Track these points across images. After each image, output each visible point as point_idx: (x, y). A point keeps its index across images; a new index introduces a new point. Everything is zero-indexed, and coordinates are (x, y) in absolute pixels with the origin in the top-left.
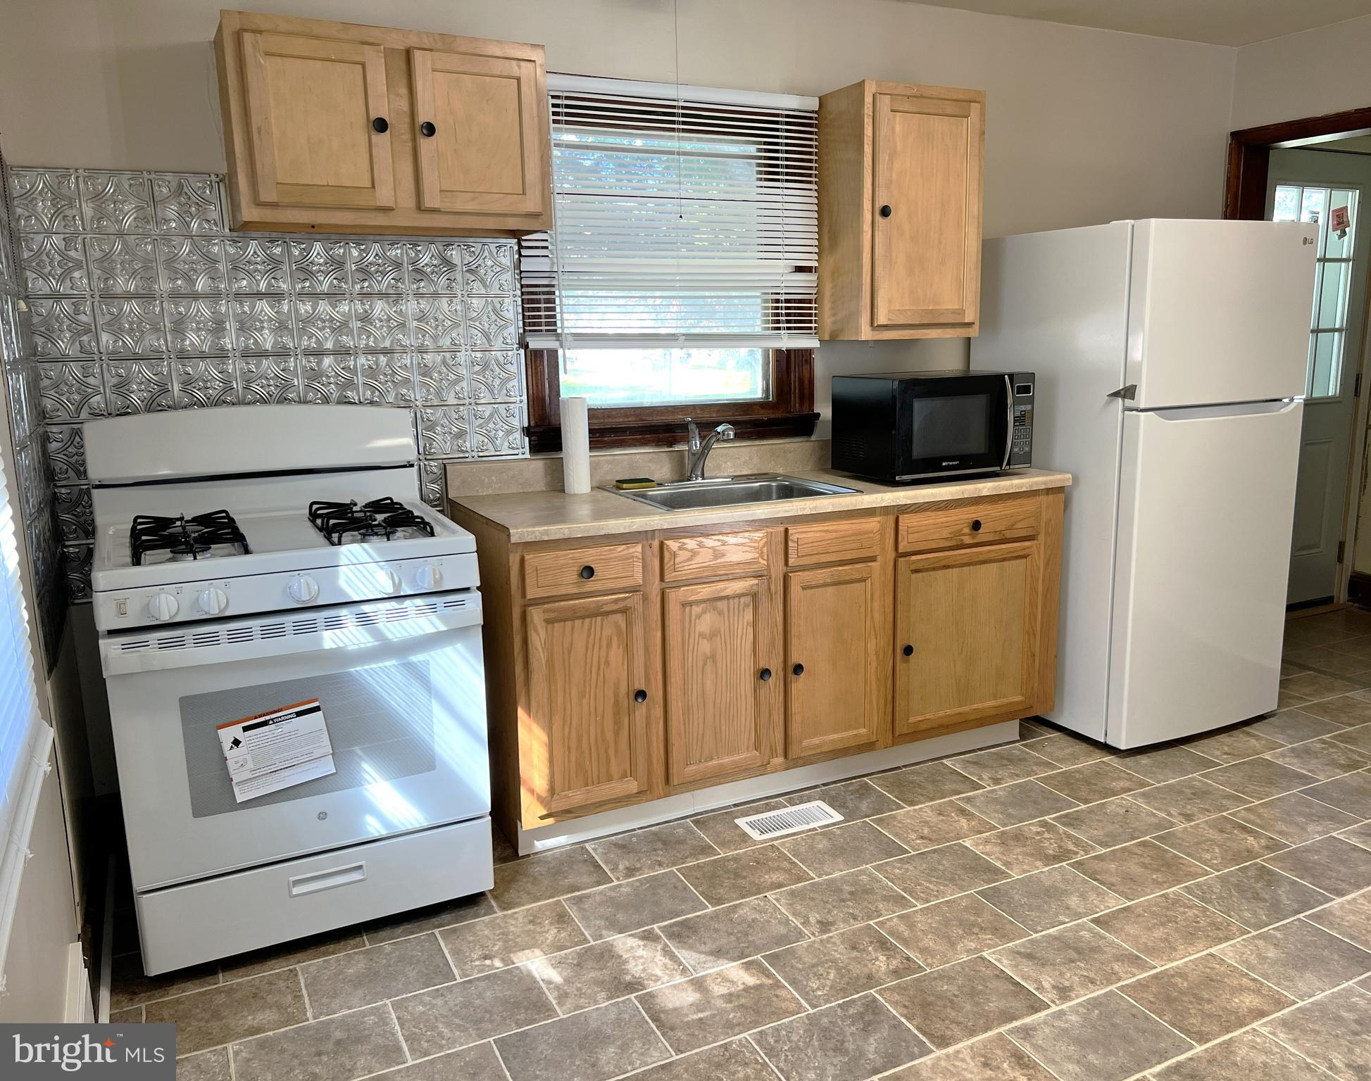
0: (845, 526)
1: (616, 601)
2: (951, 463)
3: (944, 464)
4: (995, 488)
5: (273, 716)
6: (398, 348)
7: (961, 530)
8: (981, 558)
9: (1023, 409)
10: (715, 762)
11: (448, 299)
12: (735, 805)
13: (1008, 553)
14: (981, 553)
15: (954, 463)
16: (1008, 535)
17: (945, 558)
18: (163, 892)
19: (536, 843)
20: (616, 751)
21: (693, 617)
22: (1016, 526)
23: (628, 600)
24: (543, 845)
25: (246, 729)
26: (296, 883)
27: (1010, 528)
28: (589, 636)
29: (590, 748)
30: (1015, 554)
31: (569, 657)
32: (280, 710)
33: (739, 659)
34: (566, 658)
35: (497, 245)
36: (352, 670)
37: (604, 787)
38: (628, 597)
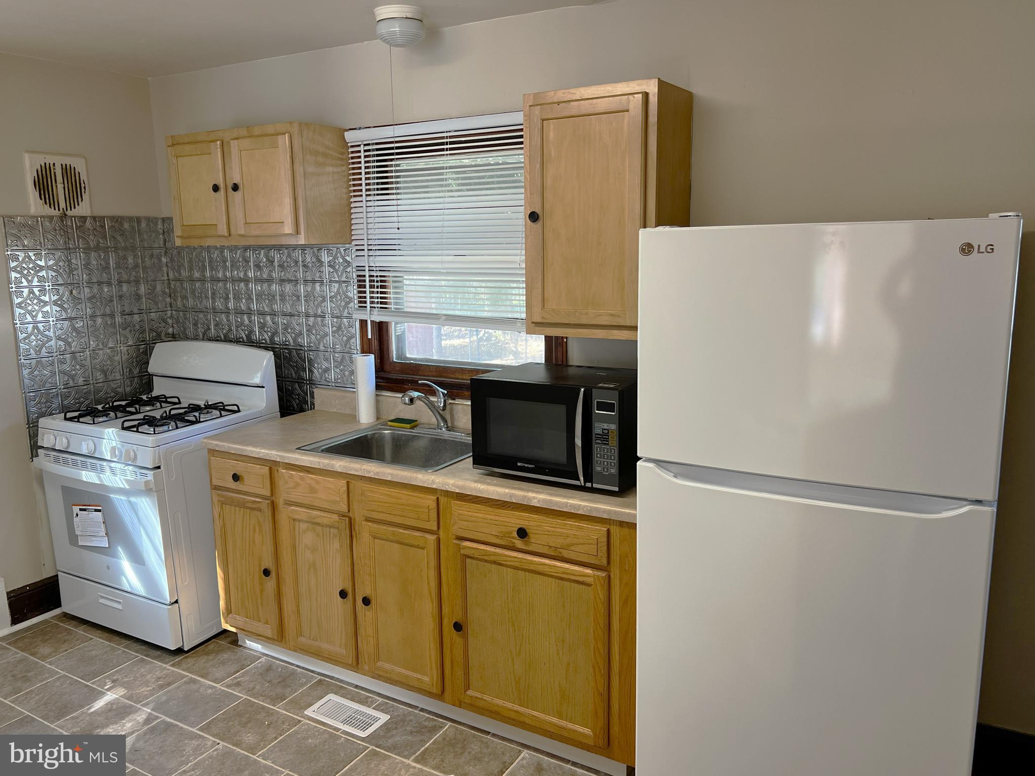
0: (404, 496)
1: (254, 502)
2: (526, 465)
3: (519, 464)
4: (544, 501)
5: (88, 507)
6: (297, 313)
7: (511, 533)
8: (532, 567)
9: (606, 427)
10: (317, 643)
11: (320, 284)
12: (357, 686)
13: (563, 573)
14: (532, 562)
15: (529, 466)
16: (566, 554)
17: (495, 554)
18: (71, 577)
19: (247, 642)
20: (262, 604)
21: (301, 532)
22: (572, 548)
23: (260, 504)
24: (250, 644)
25: (81, 510)
26: (103, 597)
27: (567, 547)
28: (243, 520)
29: (248, 594)
30: (573, 578)
31: (234, 529)
32: (89, 506)
33: (331, 574)
34: (233, 529)
35: (344, 248)
36: (113, 496)
37: (255, 624)
38: (260, 502)
